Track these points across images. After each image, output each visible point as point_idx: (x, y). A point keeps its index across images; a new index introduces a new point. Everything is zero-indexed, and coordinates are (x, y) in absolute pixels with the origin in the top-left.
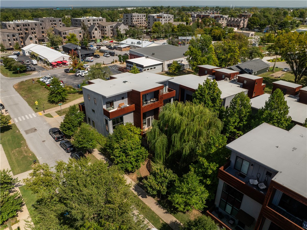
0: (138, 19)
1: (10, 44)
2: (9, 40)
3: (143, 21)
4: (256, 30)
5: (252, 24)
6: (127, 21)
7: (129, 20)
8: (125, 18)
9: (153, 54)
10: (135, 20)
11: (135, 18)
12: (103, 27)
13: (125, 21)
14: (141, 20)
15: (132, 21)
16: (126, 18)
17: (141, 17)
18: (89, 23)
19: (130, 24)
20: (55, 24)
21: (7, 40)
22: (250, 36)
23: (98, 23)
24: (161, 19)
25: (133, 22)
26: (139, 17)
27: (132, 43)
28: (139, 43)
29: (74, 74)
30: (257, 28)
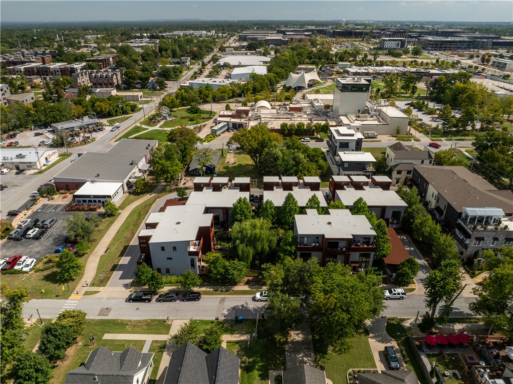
4: (138, 86)
9: (98, 175)
22: (140, 99)
27: (4, 159)
28: (20, 156)
29: (5, 240)
30: (138, 83)
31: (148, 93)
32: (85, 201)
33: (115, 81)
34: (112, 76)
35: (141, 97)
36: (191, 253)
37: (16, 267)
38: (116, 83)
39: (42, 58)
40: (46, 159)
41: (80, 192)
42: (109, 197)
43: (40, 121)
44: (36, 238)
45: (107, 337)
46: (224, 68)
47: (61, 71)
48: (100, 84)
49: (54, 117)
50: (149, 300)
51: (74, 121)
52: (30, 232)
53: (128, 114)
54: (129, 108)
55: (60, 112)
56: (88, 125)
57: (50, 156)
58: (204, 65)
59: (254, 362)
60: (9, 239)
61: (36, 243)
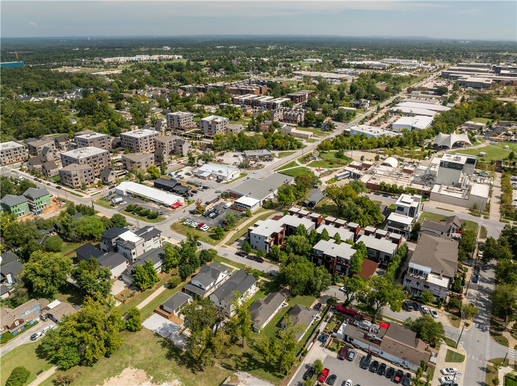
0: (186, 120)
1: (86, 180)
2: (85, 176)
3: (191, 121)
4: (315, 125)
5: (309, 121)
6: (172, 123)
7: (176, 123)
8: (169, 119)
9: (250, 193)
10: (183, 122)
11: (182, 120)
12: (162, 144)
13: (169, 122)
14: (189, 121)
15: (179, 124)
16: (171, 120)
17: (189, 118)
18: (145, 140)
19: (176, 126)
20: (104, 143)
21: (84, 177)
22: (309, 138)
23: (154, 139)
24: (217, 125)
25: (181, 125)
26: (187, 118)
27: (213, 171)
28: (220, 172)
29: (201, 215)
30: (314, 123)
31: (319, 132)
32: (239, 206)
33: (299, 119)
34: (298, 115)
35: (311, 136)
36: (266, 242)
37: (201, 228)
38: (299, 121)
39: (260, 88)
40: (233, 175)
41: (239, 200)
42: (250, 207)
43: (239, 147)
44: (213, 218)
45: (222, 263)
46: (396, 114)
47: (267, 104)
48: (288, 120)
49: (247, 146)
50: (243, 257)
51: (257, 151)
52: (211, 214)
53: (294, 149)
54: (296, 146)
55: (252, 143)
56: (265, 155)
57: (235, 174)
58: (379, 109)
59: (266, 289)
60: (202, 215)
61: (212, 220)
